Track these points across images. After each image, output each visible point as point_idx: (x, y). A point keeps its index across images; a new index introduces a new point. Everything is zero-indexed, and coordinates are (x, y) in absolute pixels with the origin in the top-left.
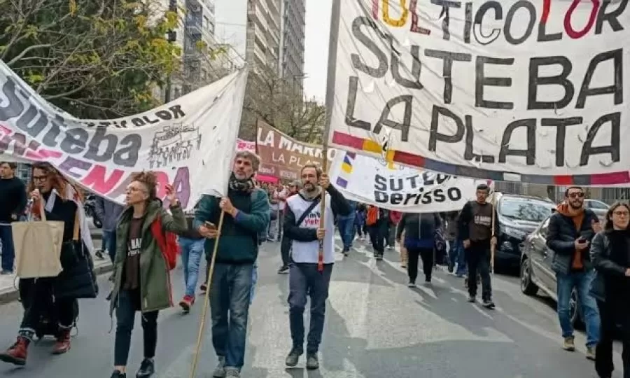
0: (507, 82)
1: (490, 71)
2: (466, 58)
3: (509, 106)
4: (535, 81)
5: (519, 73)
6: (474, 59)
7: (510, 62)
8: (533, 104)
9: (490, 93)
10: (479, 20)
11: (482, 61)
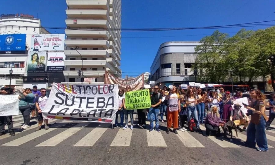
0: (93, 103)
1: (90, 100)
2: (85, 98)
3: (93, 107)
4: (98, 102)
5: (95, 101)
6: (86, 98)
7: (93, 98)
8: (98, 107)
9: (90, 105)
10: (86, 89)
11: (88, 98)
